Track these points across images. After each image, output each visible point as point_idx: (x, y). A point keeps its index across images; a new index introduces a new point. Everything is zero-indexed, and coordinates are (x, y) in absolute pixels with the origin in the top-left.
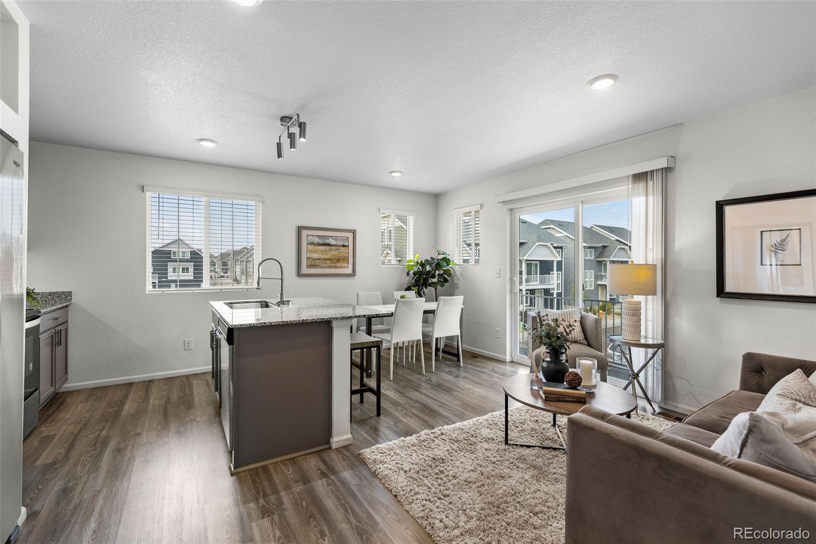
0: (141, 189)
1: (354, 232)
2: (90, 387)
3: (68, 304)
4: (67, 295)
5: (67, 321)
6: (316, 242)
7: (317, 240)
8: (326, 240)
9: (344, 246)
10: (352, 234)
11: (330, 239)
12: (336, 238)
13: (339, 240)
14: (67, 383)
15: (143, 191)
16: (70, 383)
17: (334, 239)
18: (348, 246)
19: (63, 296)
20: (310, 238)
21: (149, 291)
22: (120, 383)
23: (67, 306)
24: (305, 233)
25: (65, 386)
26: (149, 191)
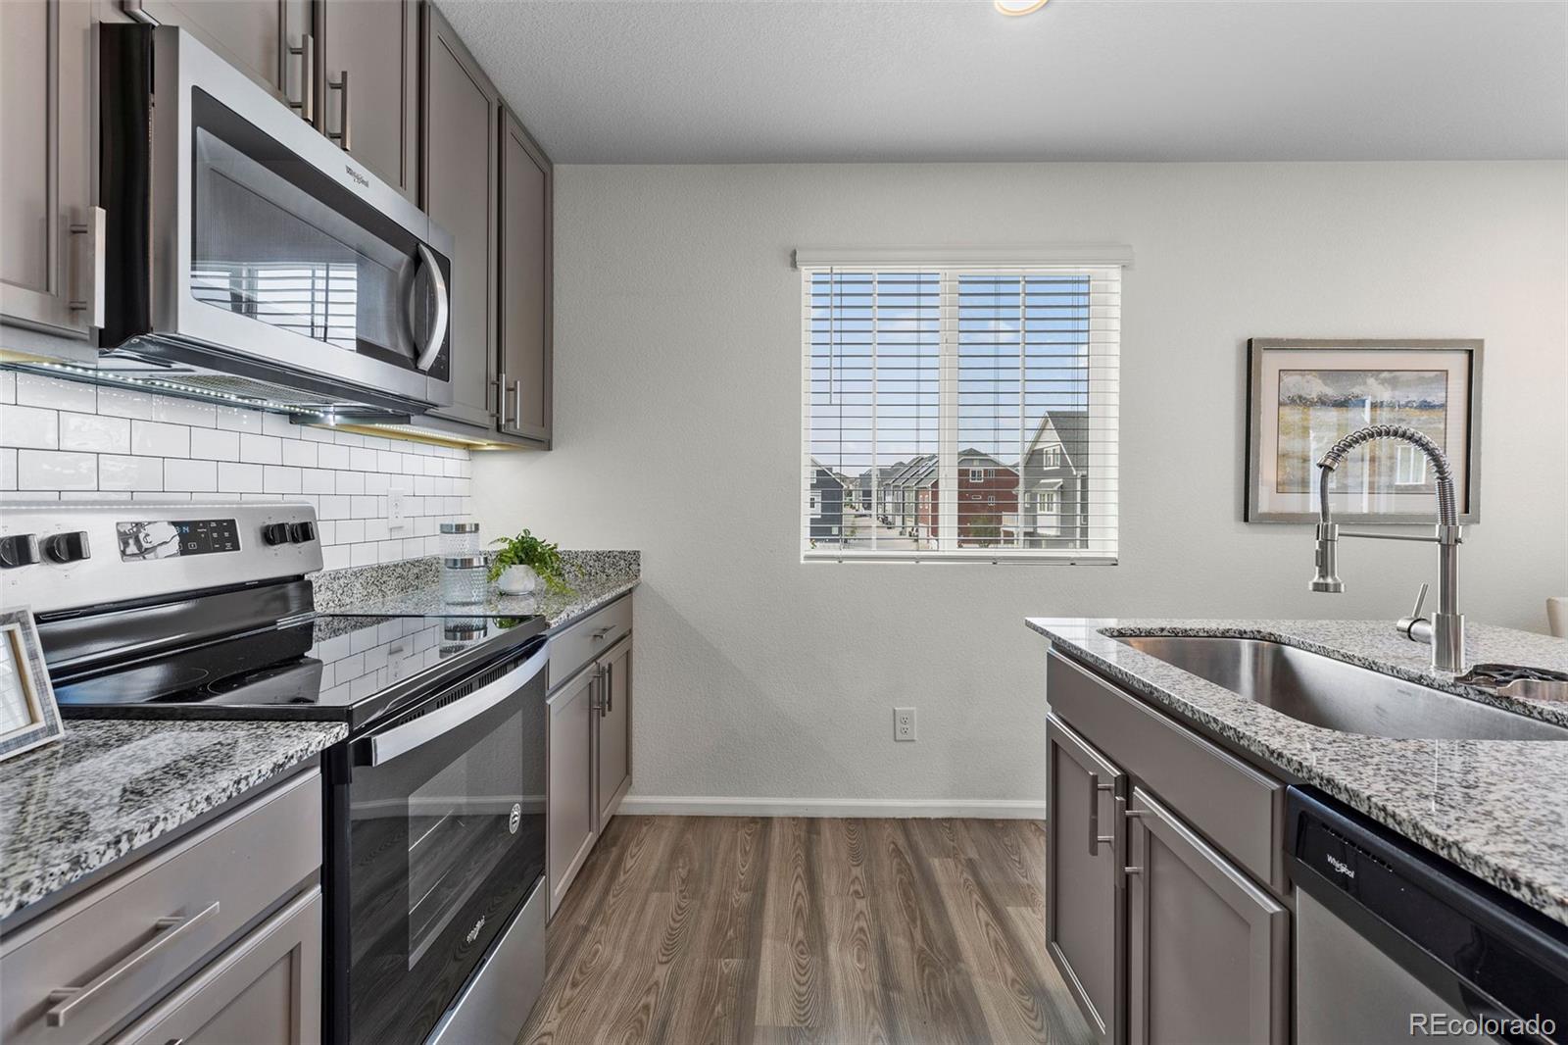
0: (789, 259)
1: (1472, 356)
2: (676, 812)
3: (630, 586)
4: (630, 561)
5: (631, 631)
6: (1314, 396)
7: (1316, 388)
8: (1353, 386)
9: (1426, 406)
10: (1464, 357)
11: (1371, 381)
12: (1392, 378)
13: (1408, 384)
14: (631, 794)
15: (794, 265)
16: (636, 794)
17: (1383, 382)
18: (1444, 406)
19: (622, 562)
20: (1290, 380)
21: (807, 558)
22: (741, 813)
23: (630, 591)
24: (1270, 364)
25: (628, 799)
26: (809, 262)
